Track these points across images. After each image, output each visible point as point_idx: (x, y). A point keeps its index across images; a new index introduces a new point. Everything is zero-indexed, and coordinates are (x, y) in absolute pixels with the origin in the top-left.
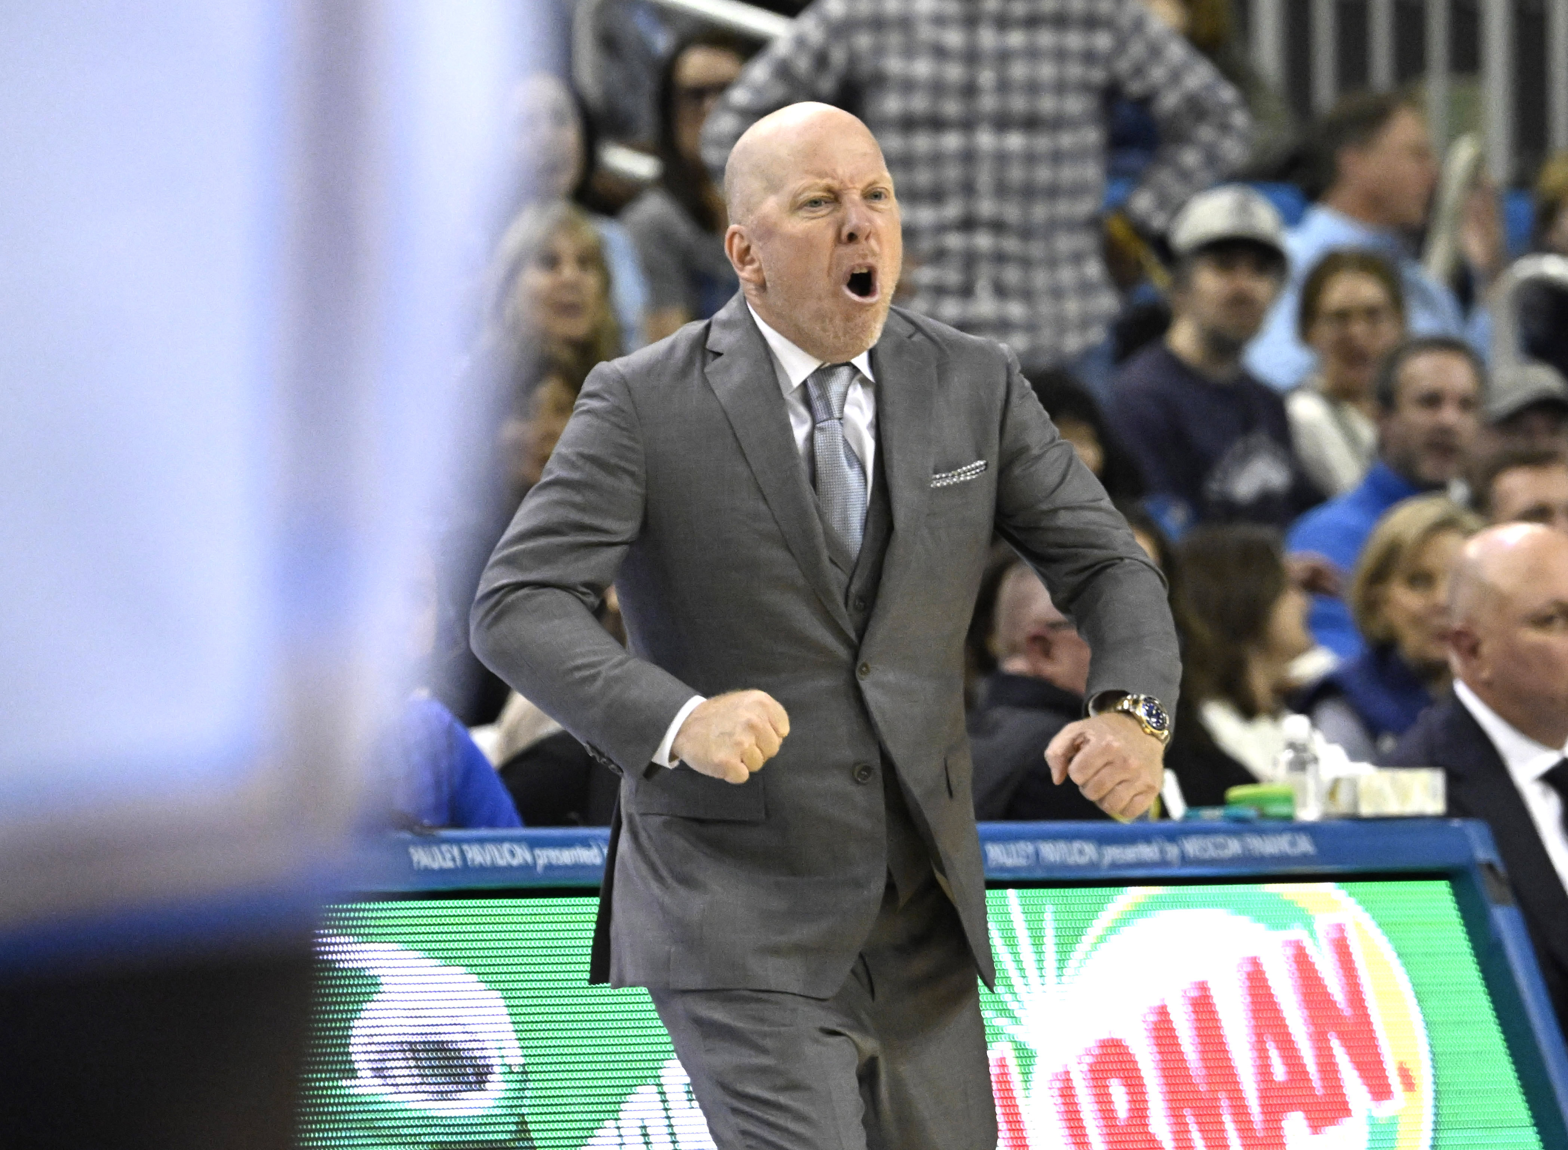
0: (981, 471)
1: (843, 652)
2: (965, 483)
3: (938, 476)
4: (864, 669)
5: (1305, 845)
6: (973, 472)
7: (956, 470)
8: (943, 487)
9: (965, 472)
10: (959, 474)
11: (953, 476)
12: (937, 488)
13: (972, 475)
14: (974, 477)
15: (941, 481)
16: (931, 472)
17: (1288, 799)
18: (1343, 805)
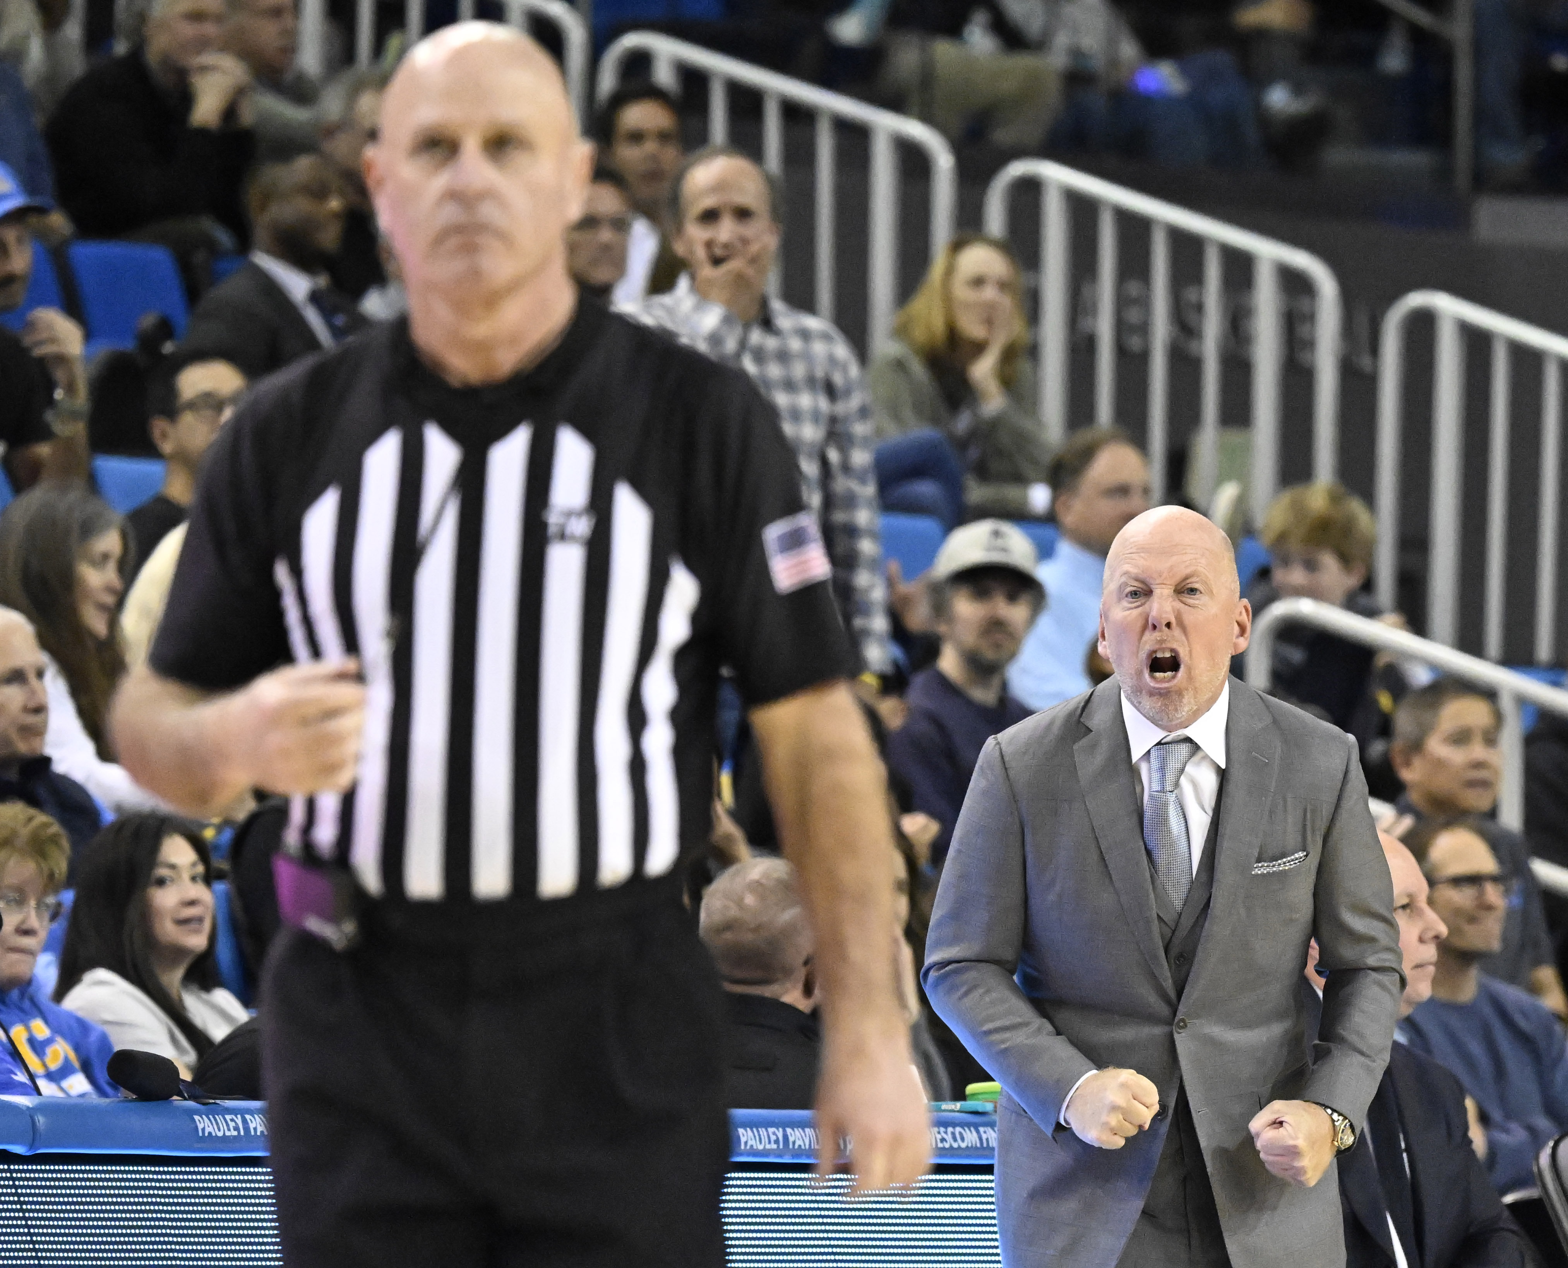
0: (1299, 862)
1: (1164, 1010)
2: (1284, 872)
3: (1260, 865)
4: (1182, 1024)
6: (1292, 863)
7: (1277, 860)
8: (1263, 875)
9: (1284, 863)
10: (1280, 865)
11: (1274, 866)
12: (1257, 875)
13: (1291, 865)
14: (1292, 867)
15: (1261, 869)
16: (1254, 860)
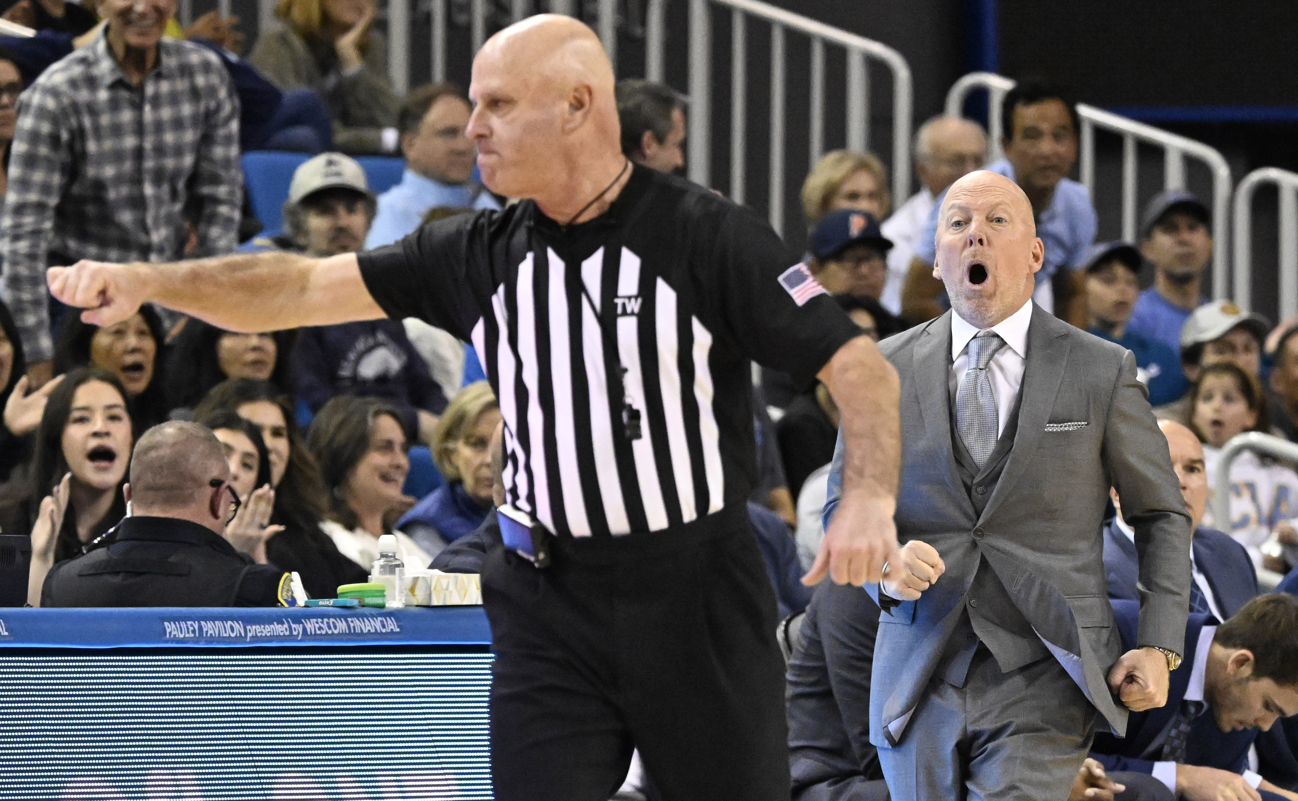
4: (979, 533)
5: (392, 626)
17: (381, 593)
18: (420, 598)
